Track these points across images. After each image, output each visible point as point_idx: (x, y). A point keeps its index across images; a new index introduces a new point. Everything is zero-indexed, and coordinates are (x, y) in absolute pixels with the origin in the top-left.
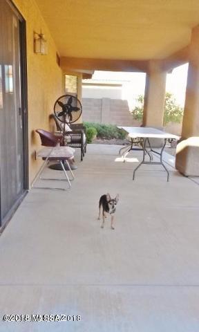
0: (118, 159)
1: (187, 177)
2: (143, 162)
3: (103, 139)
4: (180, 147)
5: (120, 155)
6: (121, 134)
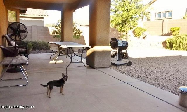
0: (51, 62)
1: (95, 68)
2: (71, 62)
3: (36, 50)
4: (89, 52)
5: (51, 59)
6: (47, 47)
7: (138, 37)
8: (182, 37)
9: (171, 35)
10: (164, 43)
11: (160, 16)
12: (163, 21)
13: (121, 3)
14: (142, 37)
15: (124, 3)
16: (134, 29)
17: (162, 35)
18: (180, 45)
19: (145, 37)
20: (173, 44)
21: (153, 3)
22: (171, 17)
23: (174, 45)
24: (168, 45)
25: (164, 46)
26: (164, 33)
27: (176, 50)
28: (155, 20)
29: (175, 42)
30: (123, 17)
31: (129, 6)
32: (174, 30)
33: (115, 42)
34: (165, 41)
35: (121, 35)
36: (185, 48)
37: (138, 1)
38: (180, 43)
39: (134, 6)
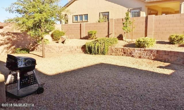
7: (57, 41)
8: (99, 41)
9: (89, 39)
10: (84, 48)
11: (77, 19)
12: (81, 24)
13: (31, 2)
14: (60, 41)
15: (34, 2)
16: (51, 33)
17: (81, 38)
18: (98, 49)
19: (64, 41)
20: (91, 48)
21: (69, 5)
22: (87, 20)
23: (93, 50)
24: (87, 49)
25: (83, 51)
26: (82, 37)
27: (95, 54)
28: (73, 22)
29: (93, 47)
30: (35, 19)
31: (42, 7)
32: (92, 33)
33: (14, 61)
34: (84, 45)
35: (37, 40)
36: (103, 52)
37: (51, 1)
38: (98, 47)
39: (48, 7)
